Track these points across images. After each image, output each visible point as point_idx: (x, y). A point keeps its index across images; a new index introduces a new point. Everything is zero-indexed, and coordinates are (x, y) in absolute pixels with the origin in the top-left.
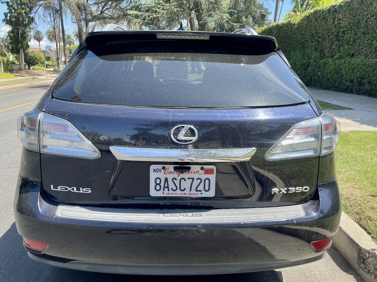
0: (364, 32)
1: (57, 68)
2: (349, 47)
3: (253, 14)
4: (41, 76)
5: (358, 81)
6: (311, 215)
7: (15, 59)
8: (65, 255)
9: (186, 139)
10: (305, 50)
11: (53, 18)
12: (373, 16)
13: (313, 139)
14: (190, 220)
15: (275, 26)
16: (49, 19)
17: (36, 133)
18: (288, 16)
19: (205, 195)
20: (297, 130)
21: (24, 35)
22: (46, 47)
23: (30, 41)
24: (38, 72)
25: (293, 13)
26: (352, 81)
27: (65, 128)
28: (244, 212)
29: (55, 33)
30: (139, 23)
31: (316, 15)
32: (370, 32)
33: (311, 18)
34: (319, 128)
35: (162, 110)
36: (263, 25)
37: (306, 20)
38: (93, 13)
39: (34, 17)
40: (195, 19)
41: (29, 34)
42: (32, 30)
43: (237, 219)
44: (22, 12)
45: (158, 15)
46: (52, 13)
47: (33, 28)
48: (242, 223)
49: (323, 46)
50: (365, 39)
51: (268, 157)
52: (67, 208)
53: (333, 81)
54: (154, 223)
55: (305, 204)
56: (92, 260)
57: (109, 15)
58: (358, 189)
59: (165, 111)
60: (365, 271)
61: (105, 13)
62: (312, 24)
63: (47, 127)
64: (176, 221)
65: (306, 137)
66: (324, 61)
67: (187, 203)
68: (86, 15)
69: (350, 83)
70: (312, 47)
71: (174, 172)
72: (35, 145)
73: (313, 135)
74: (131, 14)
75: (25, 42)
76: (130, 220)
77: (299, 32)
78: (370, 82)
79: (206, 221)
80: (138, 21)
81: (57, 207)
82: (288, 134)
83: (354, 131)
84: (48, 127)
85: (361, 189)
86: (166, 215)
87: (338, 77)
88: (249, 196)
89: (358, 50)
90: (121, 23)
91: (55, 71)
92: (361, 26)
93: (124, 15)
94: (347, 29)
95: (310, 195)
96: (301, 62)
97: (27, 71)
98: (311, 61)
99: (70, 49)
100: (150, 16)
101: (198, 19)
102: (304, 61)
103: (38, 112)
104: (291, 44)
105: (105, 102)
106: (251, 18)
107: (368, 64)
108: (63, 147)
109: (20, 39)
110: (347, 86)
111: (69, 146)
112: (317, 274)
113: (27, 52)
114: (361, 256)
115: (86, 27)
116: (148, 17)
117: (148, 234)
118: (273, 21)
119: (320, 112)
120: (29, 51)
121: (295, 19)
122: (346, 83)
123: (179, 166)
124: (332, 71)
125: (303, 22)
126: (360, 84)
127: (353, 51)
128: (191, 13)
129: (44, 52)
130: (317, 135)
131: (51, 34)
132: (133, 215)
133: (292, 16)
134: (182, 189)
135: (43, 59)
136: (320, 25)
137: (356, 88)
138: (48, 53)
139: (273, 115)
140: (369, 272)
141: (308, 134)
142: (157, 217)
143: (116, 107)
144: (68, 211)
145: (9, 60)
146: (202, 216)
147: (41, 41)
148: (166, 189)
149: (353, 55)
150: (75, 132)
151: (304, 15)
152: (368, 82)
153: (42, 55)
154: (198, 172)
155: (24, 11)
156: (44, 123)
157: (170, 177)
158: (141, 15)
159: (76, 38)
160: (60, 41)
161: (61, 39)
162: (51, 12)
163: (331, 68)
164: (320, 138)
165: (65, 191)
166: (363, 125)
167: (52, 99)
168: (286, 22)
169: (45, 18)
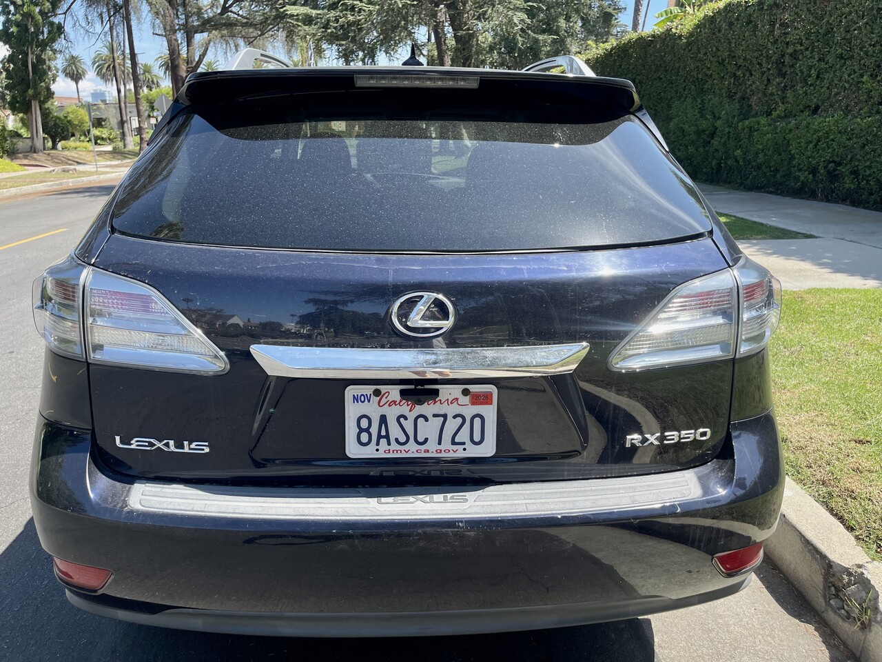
0: (842, 54)
1: (121, 144)
2: (806, 90)
3: (583, 13)
4: (84, 164)
5: (828, 170)
6: (716, 494)
7: (21, 124)
8: (153, 595)
9: (428, 326)
10: (704, 97)
11: (108, 26)
12: (863, 16)
13: (720, 320)
14: (440, 512)
15: (636, 41)
16: (98, 28)
17: (76, 316)
18: (665, 16)
19: (474, 452)
20: (682, 300)
21: (41, 67)
22: (95, 95)
23: (54, 81)
24: (77, 156)
25: (676, 10)
26: (814, 171)
27: (145, 303)
28: (564, 490)
29: (114, 61)
30: (314, 35)
31: (730, 14)
32: (856, 55)
33: (719, 22)
34: (732, 295)
35: (370, 258)
36: (607, 39)
37: (707, 26)
38: (203, 11)
39: (62, 23)
40: (447, 24)
41: (53, 64)
42: (58, 56)
43: (547, 507)
44: (34, 11)
45: (360, 16)
46: (107, 14)
47: (61, 51)
48: (559, 517)
49: (746, 88)
50: (844, 72)
51: (617, 363)
52: (153, 489)
53: (771, 171)
54: (356, 520)
55: (700, 469)
56: (216, 607)
57: (242, 16)
58: (824, 427)
59: (378, 261)
60: (839, 615)
61: (231, 12)
62: (720, 35)
63: (101, 301)
64: (407, 515)
65: (704, 316)
66: (749, 123)
67: (432, 472)
68: (187, 17)
69: (809, 174)
70: (720, 89)
71: (401, 401)
72: (76, 345)
73: (720, 309)
74: (295, 14)
75: (43, 84)
76: (301, 515)
77: (692, 54)
78: (855, 173)
79: (476, 513)
80: (312, 32)
81: (130, 488)
82: (661, 311)
83: (818, 290)
84: (104, 303)
85: (832, 425)
86: (383, 500)
87: (782, 160)
88: (575, 453)
89: (829, 98)
90: (272, 36)
91: (116, 153)
92: (836, 41)
93: (279, 18)
94: (802, 48)
95: (714, 447)
96: (697, 125)
97: (49, 154)
98: (719, 123)
99: (150, 98)
100: (340, 20)
101: (452, 24)
102: (704, 124)
103: (80, 267)
104: (672, 83)
105: (236, 242)
106: (580, 21)
107: (851, 129)
108: (140, 348)
109: (31, 77)
110: (802, 182)
111: (154, 346)
112: (731, 622)
113: (48, 109)
114: (832, 580)
115: (188, 46)
116: (335, 20)
117: (342, 545)
118: (630, 29)
119: (736, 256)
120: (52, 104)
121: (682, 25)
122: (799, 174)
123: (412, 387)
124: (768, 146)
125: (700, 31)
126: (833, 176)
127: (815, 100)
128: (436, 11)
129: (89, 107)
130: (729, 310)
131: (105, 64)
132: (308, 503)
133: (675, 17)
134: (420, 439)
135: (87, 123)
136: (739, 39)
137: (824, 187)
138: (99, 109)
139: (627, 265)
140: (848, 617)
141: (708, 309)
142: (363, 505)
143: (264, 253)
144: (156, 496)
145: (7, 128)
146: (467, 500)
147: (80, 81)
148: (383, 441)
149: (815, 111)
150: (167, 313)
151: (702, 15)
152: (852, 173)
153: (83, 114)
154: (457, 399)
155: (37, 9)
156: (95, 291)
157: (392, 413)
158: (319, 16)
159: (165, 73)
160: (126, 80)
161: (128, 75)
162: (105, 10)
163: (765, 141)
164: (734, 315)
165: (149, 448)
166: (838, 275)
167: (113, 234)
168: (661, 30)
169: (90, 24)
